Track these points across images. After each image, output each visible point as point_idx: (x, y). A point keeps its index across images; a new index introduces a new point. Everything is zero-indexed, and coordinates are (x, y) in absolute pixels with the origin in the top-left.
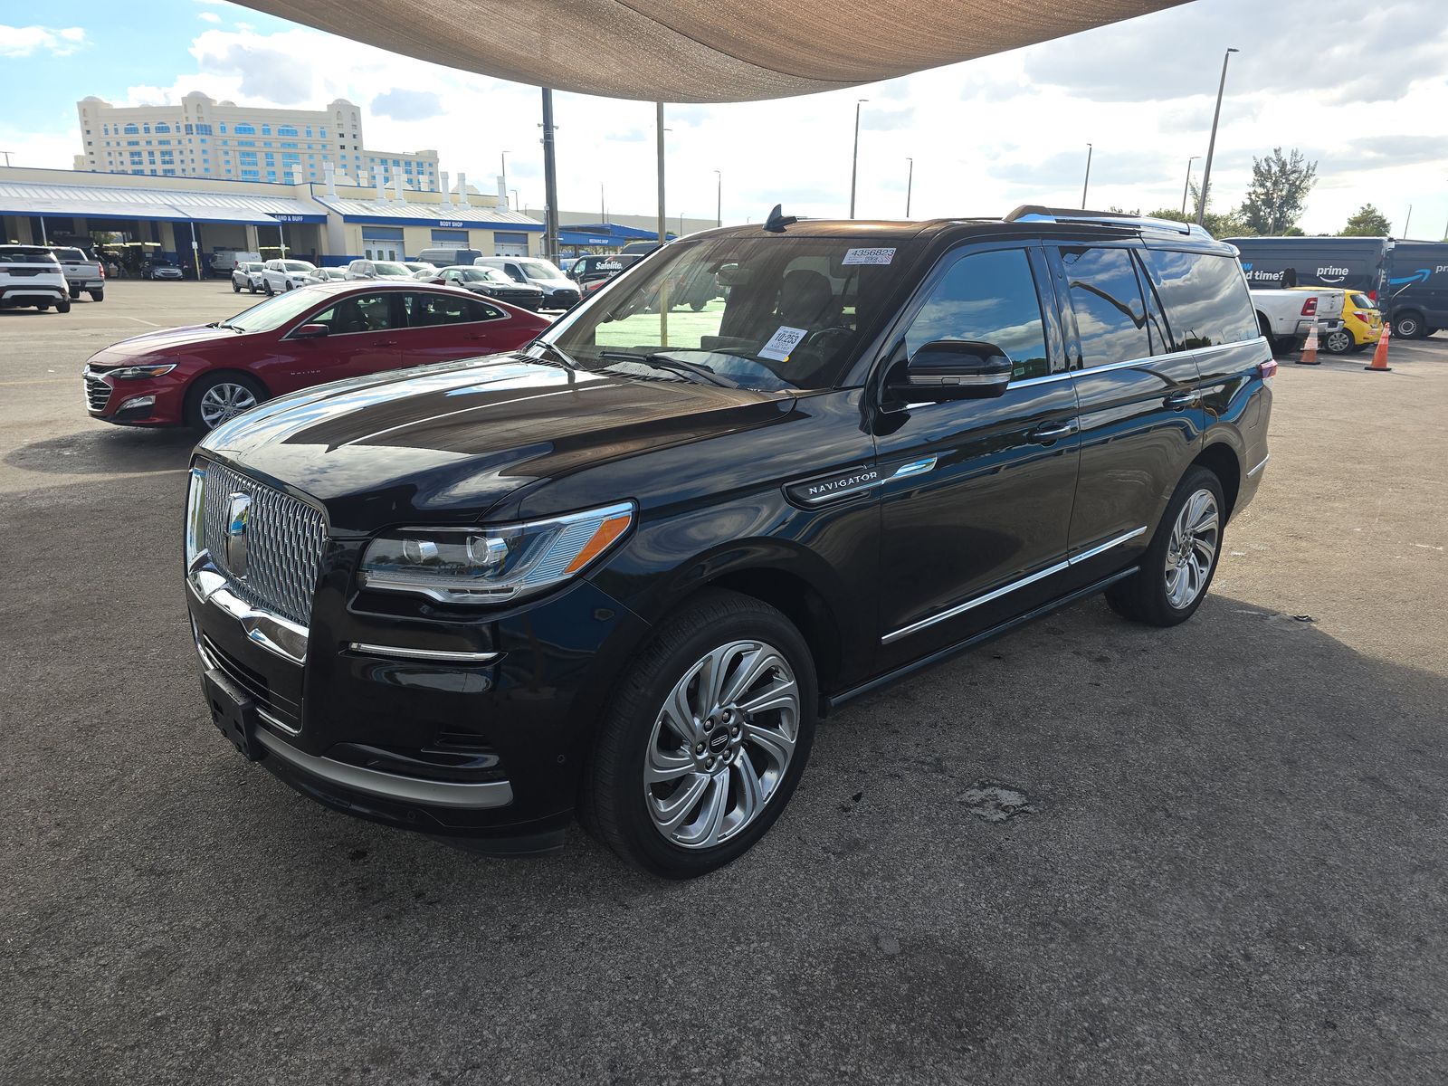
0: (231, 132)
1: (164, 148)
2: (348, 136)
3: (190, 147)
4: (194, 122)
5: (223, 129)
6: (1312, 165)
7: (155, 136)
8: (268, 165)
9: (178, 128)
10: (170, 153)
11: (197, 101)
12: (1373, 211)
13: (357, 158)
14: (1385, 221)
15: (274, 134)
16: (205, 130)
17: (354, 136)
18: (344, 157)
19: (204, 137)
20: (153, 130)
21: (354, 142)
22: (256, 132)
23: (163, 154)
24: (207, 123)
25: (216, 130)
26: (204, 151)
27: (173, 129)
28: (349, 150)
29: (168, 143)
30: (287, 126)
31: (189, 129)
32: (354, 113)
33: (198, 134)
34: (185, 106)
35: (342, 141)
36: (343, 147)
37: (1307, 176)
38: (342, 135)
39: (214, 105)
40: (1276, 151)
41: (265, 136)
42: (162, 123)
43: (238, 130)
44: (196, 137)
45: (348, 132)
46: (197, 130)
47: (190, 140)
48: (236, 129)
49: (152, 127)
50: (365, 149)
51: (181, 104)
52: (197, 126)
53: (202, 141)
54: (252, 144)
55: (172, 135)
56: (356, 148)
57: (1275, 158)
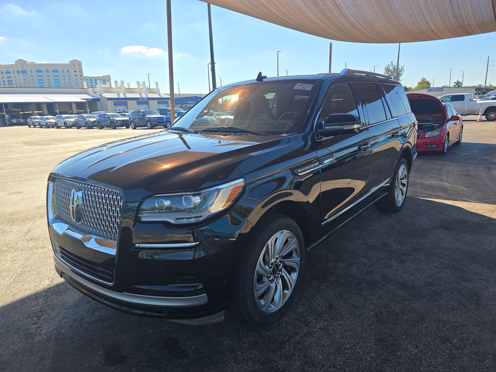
0: (34, 72)
1: (9, 79)
2: (78, 72)
3: (19, 78)
4: (20, 69)
5: (31, 71)
6: (403, 66)
7: (5, 76)
8: (49, 83)
9: (14, 72)
10: (11, 81)
11: (21, 62)
12: (425, 80)
13: (81, 79)
14: (429, 82)
15: (50, 72)
16: (24, 72)
17: (80, 72)
18: (76, 79)
19: (24, 75)
20: (4, 73)
21: (80, 74)
22: (44, 72)
23: (9, 81)
24: (25, 69)
25: (29, 72)
26: (24, 80)
27: (12, 73)
28: (78, 77)
29: (10, 77)
30: (55, 69)
31: (19, 72)
32: (80, 64)
33: (22, 73)
34: (17, 64)
35: (76, 74)
36: (76, 76)
37: (402, 70)
38: (75, 72)
39: (28, 63)
40: (391, 62)
41: (47, 73)
42: (8, 71)
43: (37, 71)
44: (21, 75)
45: (78, 70)
46: (22, 72)
47: (19, 76)
48: (36, 71)
49: (4, 72)
50: (84, 75)
51: (14, 63)
52: (21, 71)
53: (24, 76)
54: (42, 76)
55: (12, 75)
56: (81, 76)
57: (391, 65)
